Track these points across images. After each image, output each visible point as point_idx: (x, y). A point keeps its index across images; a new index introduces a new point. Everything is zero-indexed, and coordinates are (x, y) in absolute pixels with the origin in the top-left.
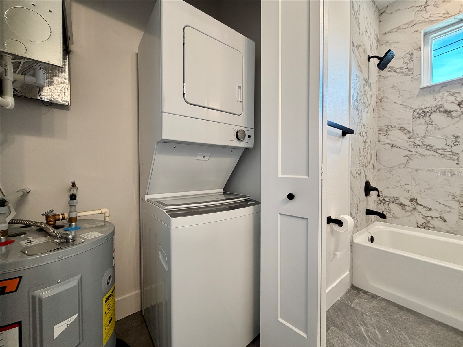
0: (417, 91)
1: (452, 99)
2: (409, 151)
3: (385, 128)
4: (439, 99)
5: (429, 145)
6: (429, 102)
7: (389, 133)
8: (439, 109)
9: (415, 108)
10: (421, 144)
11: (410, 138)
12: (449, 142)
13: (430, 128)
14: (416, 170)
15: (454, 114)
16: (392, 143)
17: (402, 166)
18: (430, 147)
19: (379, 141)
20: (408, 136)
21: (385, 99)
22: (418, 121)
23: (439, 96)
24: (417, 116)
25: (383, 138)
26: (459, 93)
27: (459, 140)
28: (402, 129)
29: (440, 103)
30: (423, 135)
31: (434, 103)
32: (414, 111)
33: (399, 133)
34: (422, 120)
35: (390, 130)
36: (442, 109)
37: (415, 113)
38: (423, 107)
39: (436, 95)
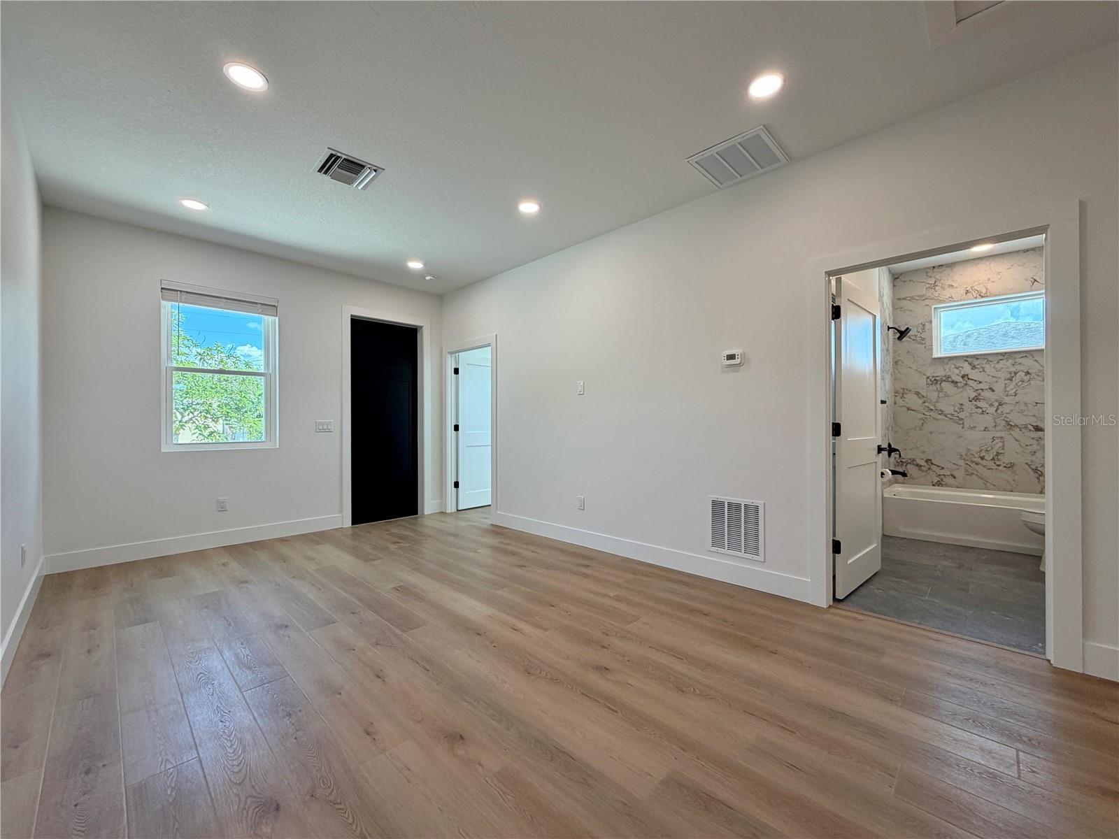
0: (929, 360)
1: (957, 371)
2: (924, 414)
3: (901, 391)
4: (947, 370)
5: (941, 410)
6: (940, 372)
7: (905, 396)
8: (947, 379)
9: (928, 375)
10: (934, 409)
11: (924, 402)
12: (956, 409)
13: (941, 394)
14: (931, 433)
15: (959, 385)
16: (908, 406)
17: (918, 429)
18: (942, 412)
19: (895, 403)
20: (923, 401)
21: (900, 363)
22: (931, 388)
23: (947, 367)
24: (930, 383)
25: (898, 399)
26: (962, 367)
27: (963, 407)
28: (917, 393)
29: (949, 374)
30: (935, 401)
31: (944, 374)
32: (928, 378)
33: (915, 397)
34: (934, 387)
35: (906, 393)
36: (950, 379)
37: (929, 380)
38: (934, 375)
39: (945, 366)
